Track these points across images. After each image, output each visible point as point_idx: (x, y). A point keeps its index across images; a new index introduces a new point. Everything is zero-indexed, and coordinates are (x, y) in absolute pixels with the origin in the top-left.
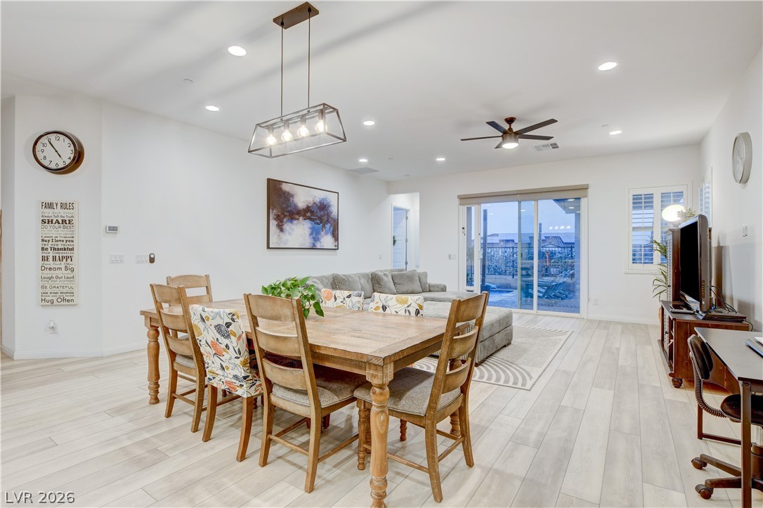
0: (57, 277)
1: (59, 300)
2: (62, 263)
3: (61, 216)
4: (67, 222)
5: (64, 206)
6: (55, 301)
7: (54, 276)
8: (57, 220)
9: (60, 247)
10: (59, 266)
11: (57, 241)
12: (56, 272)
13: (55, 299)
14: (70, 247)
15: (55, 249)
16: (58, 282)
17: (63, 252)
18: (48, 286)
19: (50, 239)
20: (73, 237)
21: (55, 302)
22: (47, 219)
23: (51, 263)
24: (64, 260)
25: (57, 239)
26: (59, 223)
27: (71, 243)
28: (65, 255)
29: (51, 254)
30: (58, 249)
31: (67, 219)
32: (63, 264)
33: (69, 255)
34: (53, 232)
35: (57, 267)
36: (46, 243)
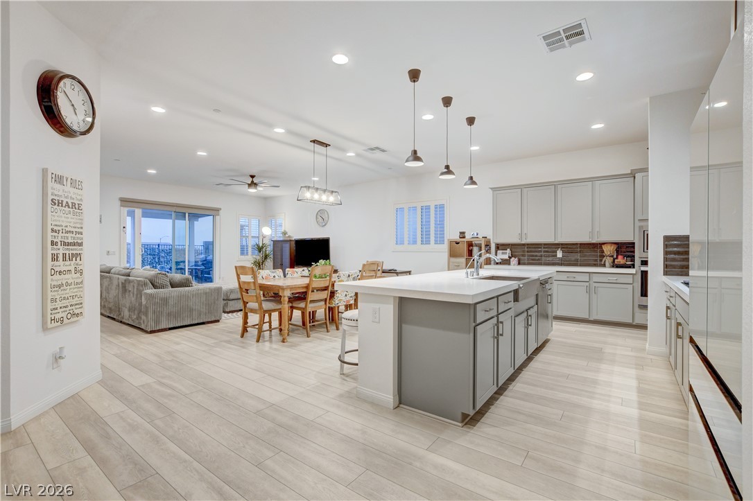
0: (68, 284)
1: (69, 316)
2: (72, 263)
3: (71, 198)
4: (77, 206)
5: (74, 184)
6: (65, 318)
7: (64, 283)
8: (67, 202)
9: (70, 241)
10: (69, 268)
11: (67, 232)
12: (67, 276)
13: (64, 315)
14: (79, 241)
15: (65, 244)
16: (68, 291)
17: (73, 247)
18: (58, 297)
19: (60, 228)
20: (81, 228)
21: (66, 321)
22: (56, 198)
23: (61, 265)
24: (74, 259)
25: (67, 229)
26: (69, 207)
27: (80, 236)
28: (74, 252)
29: (61, 250)
30: (69, 244)
31: (77, 202)
32: (70, 265)
33: (78, 252)
34: (63, 219)
35: (66, 269)
36: (56, 234)
